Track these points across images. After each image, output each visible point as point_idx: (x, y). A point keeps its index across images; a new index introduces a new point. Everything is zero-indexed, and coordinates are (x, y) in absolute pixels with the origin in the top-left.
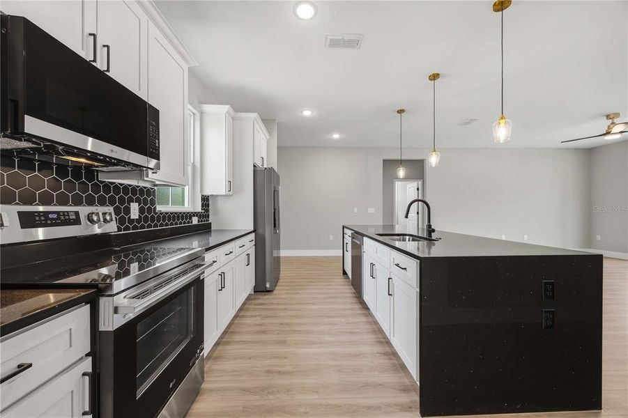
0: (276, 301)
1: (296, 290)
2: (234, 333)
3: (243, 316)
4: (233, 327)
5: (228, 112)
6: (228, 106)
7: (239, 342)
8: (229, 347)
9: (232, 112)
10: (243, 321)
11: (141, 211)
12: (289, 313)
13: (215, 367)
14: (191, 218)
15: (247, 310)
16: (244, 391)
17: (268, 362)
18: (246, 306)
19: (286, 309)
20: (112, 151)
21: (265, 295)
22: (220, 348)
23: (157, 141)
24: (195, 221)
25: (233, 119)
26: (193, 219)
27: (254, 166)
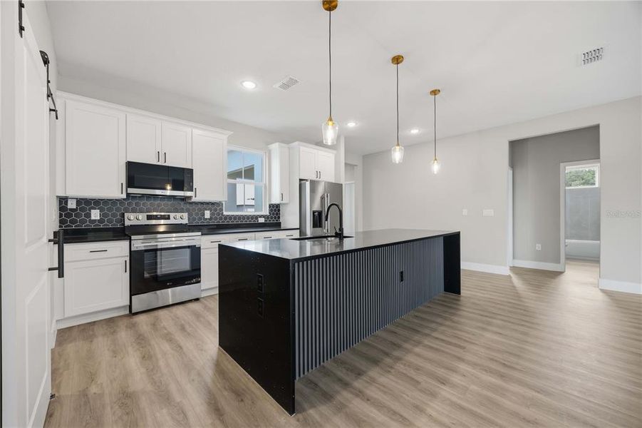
5: (280, 147)
6: (278, 143)
9: (285, 145)
11: (212, 214)
14: (256, 219)
23: (191, 183)
24: (261, 220)
25: (289, 149)
26: (259, 219)
27: (301, 180)
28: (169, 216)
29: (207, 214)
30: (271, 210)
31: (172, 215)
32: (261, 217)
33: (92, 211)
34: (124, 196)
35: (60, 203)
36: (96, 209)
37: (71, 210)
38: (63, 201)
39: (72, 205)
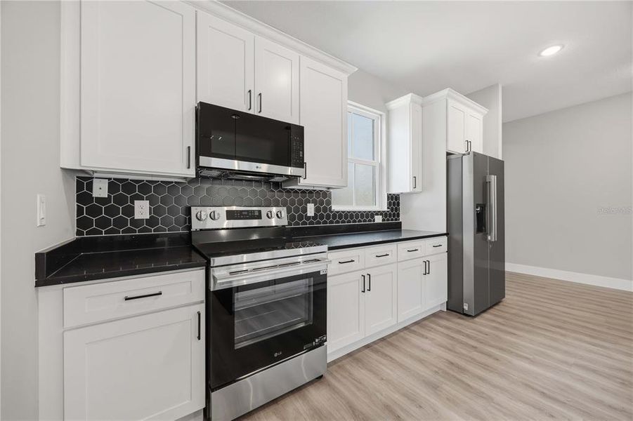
0: (468, 332)
1: (515, 328)
2: (391, 344)
3: (414, 332)
4: (394, 337)
5: (413, 101)
6: (411, 94)
7: (386, 355)
8: (375, 356)
9: (419, 99)
10: (408, 337)
11: (317, 210)
12: (475, 355)
13: (348, 367)
14: (373, 217)
15: (423, 327)
16: (350, 407)
17: (397, 396)
18: (426, 322)
19: (476, 348)
20: (257, 167)
21: (459, 318)
22: (367, 351)
23: (301, 152)
24: (378, 219)
25: (422, 107)
26: (376, 217)
27: (448, 154)
28: (260, 212)
29: (311, 210)
30: (389, 204)
31: (264, 210)
32: (378, 213)
33: (137, 203)
34: (191, 173)
35: (79, 186)
36: (142, 199)
37: (99, 200)
38: (83, 181)
39: (100, 190)
